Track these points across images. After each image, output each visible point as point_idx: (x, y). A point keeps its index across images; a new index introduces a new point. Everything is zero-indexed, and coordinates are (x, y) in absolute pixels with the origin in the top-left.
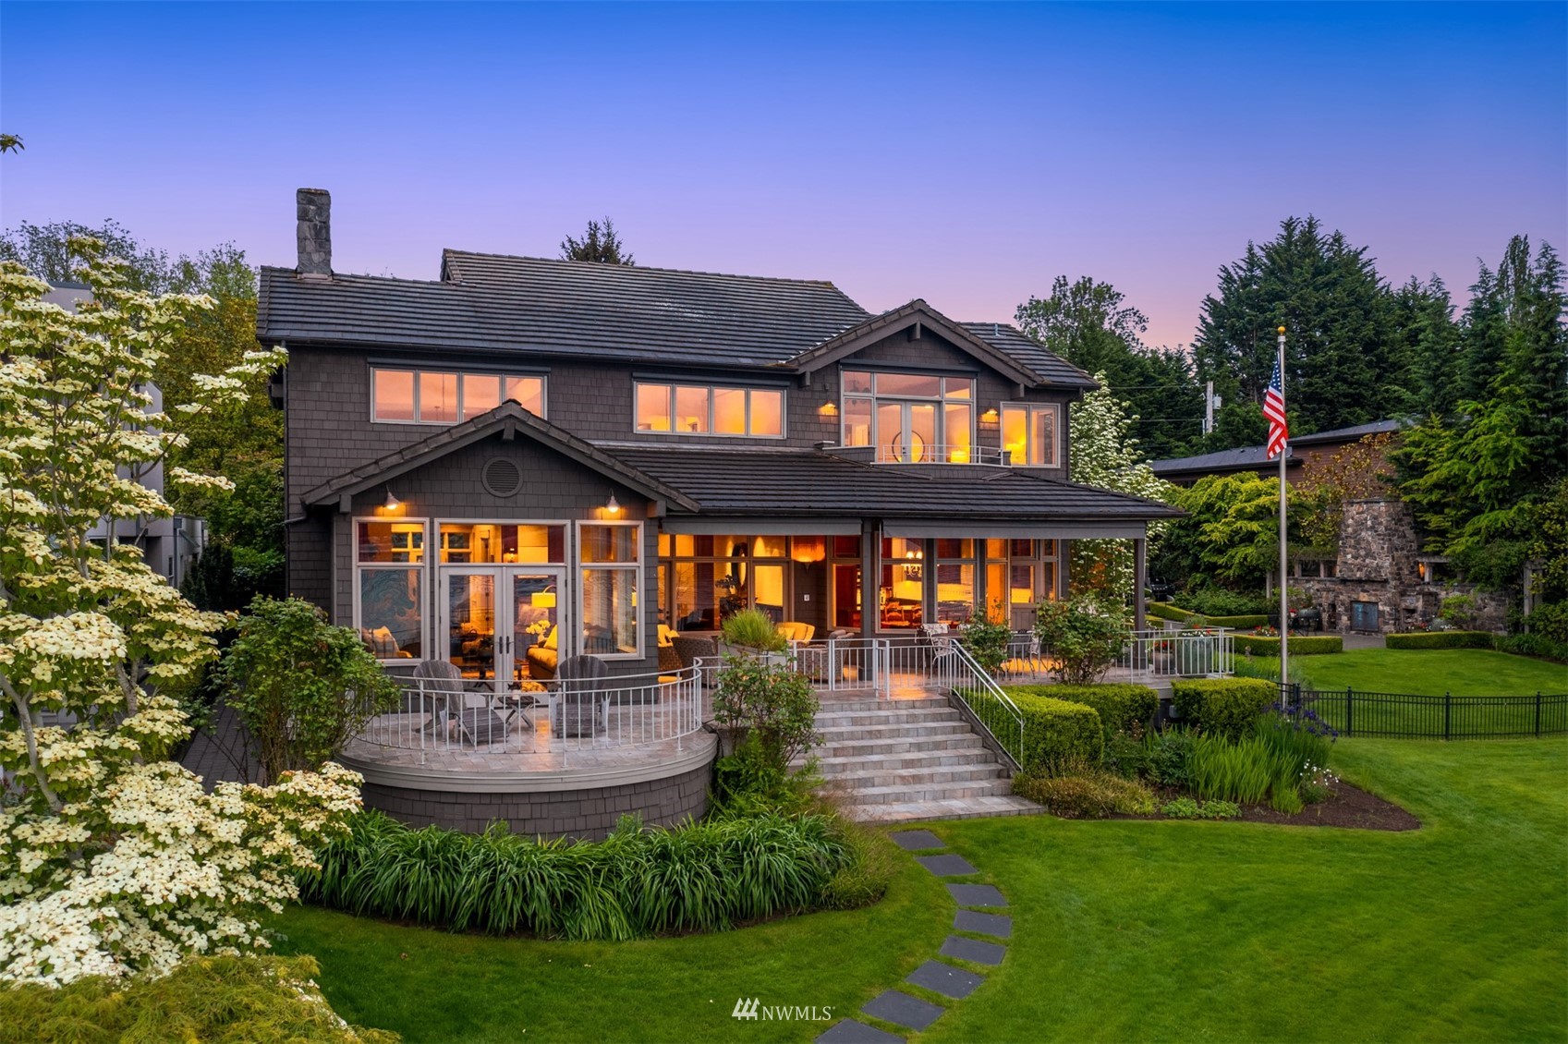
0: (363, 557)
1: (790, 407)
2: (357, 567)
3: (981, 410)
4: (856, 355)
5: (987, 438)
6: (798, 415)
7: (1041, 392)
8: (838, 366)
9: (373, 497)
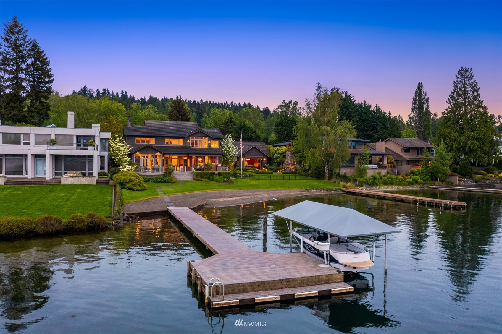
0: (135, 157)
1: (184, 141)
2: (135, 158)
3: (208, 141)
4: (193, 134)
5: (209, 144)
6: (185, 142)
7: (216, 139)
8: (190, 136)
9: (136, 152)
